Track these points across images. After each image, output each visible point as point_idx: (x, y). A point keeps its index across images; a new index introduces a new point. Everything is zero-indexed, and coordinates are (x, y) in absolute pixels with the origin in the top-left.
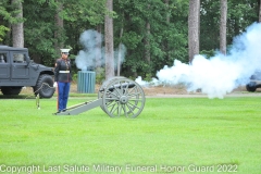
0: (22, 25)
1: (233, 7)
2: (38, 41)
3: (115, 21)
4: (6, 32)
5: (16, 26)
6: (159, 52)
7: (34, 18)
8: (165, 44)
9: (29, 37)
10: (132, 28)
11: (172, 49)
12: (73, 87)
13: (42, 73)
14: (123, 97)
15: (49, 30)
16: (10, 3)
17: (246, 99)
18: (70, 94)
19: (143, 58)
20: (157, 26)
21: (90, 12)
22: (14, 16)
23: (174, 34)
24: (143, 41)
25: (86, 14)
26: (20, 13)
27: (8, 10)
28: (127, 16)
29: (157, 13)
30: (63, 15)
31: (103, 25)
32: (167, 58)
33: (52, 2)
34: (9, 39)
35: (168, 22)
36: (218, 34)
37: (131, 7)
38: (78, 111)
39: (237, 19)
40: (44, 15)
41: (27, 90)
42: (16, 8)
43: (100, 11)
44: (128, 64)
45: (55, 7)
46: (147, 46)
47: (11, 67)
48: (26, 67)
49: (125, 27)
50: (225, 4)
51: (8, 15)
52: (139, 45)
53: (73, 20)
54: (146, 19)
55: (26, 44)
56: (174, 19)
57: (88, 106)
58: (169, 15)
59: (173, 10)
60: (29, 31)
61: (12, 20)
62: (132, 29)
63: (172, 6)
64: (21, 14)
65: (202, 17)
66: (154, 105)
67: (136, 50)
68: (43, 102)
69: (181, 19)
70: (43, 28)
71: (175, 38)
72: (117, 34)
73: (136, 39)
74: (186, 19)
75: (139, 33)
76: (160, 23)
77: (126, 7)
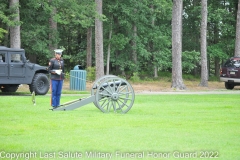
0: (19, 27)
1: (213, 11)
2: (34, 42)
3: (105, 24)
4: (4, 34)
5: (14, 28)
6: (145, 53)
7: (29, 21)
8: (151, 46)
9: (26, 38)
10: (120, 30)
11: (156, 49)
12: (65, 85)
13: (38, 72)
14: (114, 94)
15: (44, 33)
16: (8, 7)
17: (225, 96)
18: (63, 91)
19: (131, 58)
20: (143, 29)
21: (81, 16)
22: (12, 19)
23: (158, 36)
24: (130, 42)
25: (78, 18)
26: (17, 16)
27: (7, 14)
28: (116, 20)
29: (143, 17)
30: (56, 18)
31: (94, 28)
32: (152, 58)
33: (47, 7)
34: (7, 41)
35: (153, 25)
36: (199, 36)
37: (119, 12)
38: (72, 107)
39: (216, 22)
40: (40, 19)
41: (23, 88)
42: (14, 12)
43: (91, 15)
44: (117, 64)
45: (49, 11)
46: (134, 47)
47: (9, 66)
48: (22, 66)
49: (114, 30)
50: (205, 9)
51: (6, 18)
52: (126, 46)
53: (66, 23)
54: (133, 23)
55: (23, 45)
56: (158, 22)
57: (81, 103)
58: (154, 19)
59: (158, 14)
60: (26, 33)
61: (10, 23)
62: (120, 32)
63: (157, 10)
64: (18, 18)
65: (184, 21)
66: (140, 101)
67: (124, 50)
68: (38, 98)
69: (165, 22)
70: (38, 31)
71: (160, 40)
72: (106, 36)
73: (124, 41)
74: (170, 22)
75: (126, 36)
76: (145, 26)
77: (115, 11)
